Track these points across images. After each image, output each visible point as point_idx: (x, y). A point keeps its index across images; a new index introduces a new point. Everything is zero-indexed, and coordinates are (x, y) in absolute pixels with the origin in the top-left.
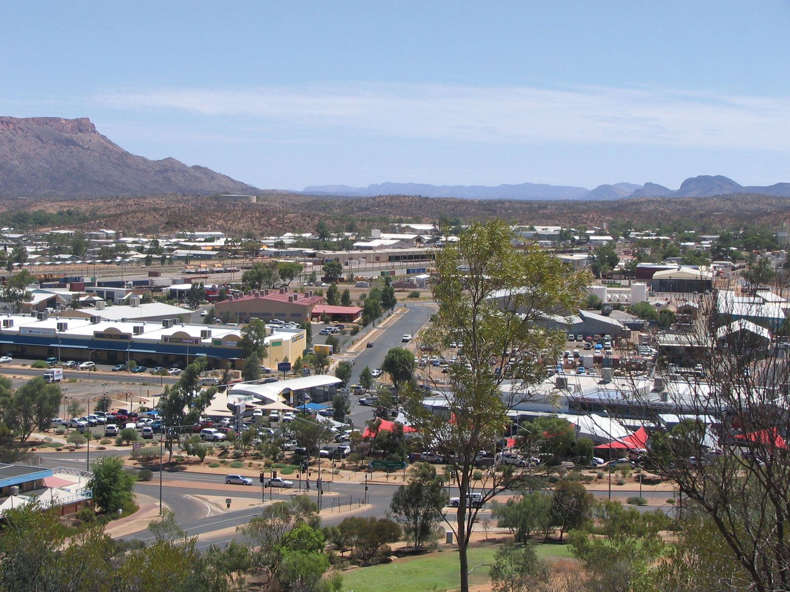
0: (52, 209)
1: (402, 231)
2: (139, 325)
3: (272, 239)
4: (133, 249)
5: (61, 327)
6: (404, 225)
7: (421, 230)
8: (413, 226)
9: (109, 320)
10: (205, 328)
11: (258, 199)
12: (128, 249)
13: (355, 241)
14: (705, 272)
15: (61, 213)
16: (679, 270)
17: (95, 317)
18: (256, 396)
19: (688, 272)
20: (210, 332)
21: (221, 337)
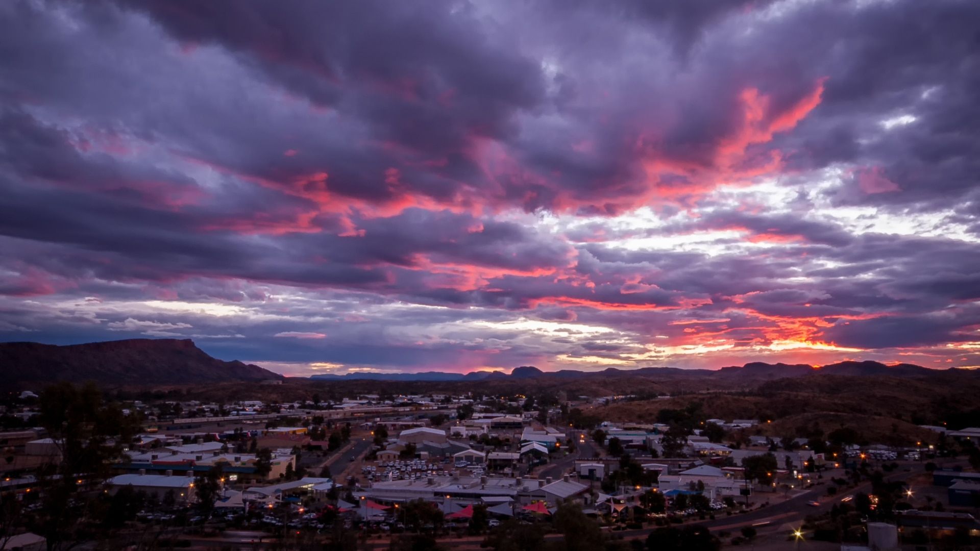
0: (165, 389)
1: (361, 399)
2: (199, 455)
3: (287, 405)
4: (207, 411)
5: (154, 457)
6: (362, 395)
7: (371, 398)
8: (367, 396)
9: (183, 453)
10: (238, 456)
11: (283, 382)
12: (205, 412)
13: (334, 405)
14: (518, 418)
15: (170, 392)
16: (505, 417)
17: (175, 451)
18: (260, 494)
19: (510, 418)
20: (240, 458)
21: (246, 460)
